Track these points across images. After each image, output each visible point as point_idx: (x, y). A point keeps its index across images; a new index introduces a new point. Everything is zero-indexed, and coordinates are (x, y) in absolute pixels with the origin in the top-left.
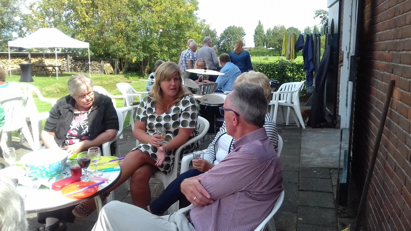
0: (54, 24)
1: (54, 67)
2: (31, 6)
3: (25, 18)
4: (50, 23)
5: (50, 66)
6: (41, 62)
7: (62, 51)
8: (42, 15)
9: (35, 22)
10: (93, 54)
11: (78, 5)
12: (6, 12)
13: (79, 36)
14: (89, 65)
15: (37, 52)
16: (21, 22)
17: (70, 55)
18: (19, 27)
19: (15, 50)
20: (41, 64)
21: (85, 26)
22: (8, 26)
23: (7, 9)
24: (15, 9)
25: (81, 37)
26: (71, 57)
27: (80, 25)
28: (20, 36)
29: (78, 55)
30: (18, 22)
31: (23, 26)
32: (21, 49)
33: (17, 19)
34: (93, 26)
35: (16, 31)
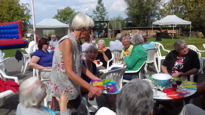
0: (174, 13)
1: (172, 34)
2: (165, 5)
3: (161, 11)
4: (172, 12)
5: (170, 33)
6: (166, 31)
7: (177, 26)
8: (169, 9)
9: (165, 12)
10: (193, 27)
11: (187, 2)
12: (153, 9)
13: (187, 18)
14: (190, 33)
15: (165, 27)
16: (159, 13)
17: (181, 28)
18: (158, 15)
19: (155, 26)
20: (166, 33)
21: (190, 13)
22: (153, 15)
23: (154, 7)
24: (157, 7)
25: (187, 19)
26: (181, 29)
27: (188, 13)
28: (158, 19)
29: (185, 28)
30: (158, 13)
31: (160, 15)
32: (158, 25)
33: (157, 11)
34: (195, 13)
35: (156, 17)
